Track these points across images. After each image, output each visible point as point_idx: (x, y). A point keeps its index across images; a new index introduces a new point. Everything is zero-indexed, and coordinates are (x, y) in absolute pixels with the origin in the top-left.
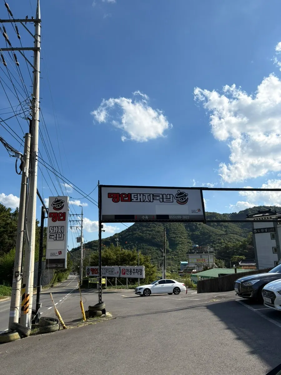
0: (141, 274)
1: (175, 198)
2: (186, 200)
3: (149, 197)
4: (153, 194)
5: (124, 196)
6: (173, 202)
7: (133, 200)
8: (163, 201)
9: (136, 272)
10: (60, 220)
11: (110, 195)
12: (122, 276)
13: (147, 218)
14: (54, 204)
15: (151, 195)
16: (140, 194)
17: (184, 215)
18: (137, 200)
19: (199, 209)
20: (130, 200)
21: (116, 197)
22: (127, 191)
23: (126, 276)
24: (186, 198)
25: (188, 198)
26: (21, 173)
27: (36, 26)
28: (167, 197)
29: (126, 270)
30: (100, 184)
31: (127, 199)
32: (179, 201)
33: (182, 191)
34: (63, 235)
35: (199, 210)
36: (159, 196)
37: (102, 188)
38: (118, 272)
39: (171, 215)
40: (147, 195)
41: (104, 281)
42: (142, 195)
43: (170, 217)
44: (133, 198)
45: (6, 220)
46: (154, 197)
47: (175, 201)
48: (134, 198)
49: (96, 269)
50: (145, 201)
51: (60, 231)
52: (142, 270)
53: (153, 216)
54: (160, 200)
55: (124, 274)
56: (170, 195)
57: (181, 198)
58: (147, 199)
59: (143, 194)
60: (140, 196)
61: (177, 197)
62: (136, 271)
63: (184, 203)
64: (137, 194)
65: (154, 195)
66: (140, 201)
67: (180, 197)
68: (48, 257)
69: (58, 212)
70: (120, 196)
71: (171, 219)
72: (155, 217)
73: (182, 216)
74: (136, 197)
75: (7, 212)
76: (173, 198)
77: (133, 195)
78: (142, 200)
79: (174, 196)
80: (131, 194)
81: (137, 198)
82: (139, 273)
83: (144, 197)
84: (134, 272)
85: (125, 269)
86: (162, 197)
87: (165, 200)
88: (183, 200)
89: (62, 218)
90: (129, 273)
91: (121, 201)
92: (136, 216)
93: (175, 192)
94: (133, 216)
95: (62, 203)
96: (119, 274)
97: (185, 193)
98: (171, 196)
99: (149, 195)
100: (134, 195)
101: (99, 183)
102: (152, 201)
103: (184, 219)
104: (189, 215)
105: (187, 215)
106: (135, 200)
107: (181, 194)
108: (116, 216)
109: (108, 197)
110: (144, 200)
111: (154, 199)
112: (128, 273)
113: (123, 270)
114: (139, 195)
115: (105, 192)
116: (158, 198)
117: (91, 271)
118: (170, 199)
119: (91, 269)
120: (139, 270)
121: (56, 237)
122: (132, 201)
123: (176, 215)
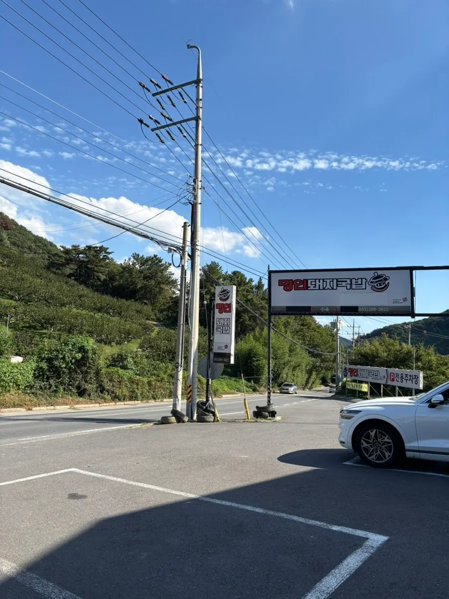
0: (417, 383)
1: (369, 283)
2: (386, 285)
3: (332, 283)
4: (337, 280)
5: (298, 283)
6: (366, 289)
7: (310, 287)
8: (351, 288)
9: (409, 379)
10: (226, 312)
11: (281, 283)
12: (390, 383)
13: (327, 310)
14: (220, 295)
15: (335, 281)
16: (319, 280)
17: (381, 307)
18: (315, 287)
19: (406, 298)
20: (306, 288)
21: (289, 285)
22: (301, 276)
23: (395, 383)
24: (387, 283)
25: (389, 283)
26: (181, 265)
27: (197, 87)
28: (357, 282)
29: (396, 375)
30: (271, 269)
31: (302, 286)
32: (375, 287)
33: (380, 272)
34: (229, 328)
35: (405, 300)
36: (346, 281)
37: (272, 274)
38: (384, 376)
39: (361, 307)
40: (328, 281)
41: (365, 388)
42: (321, 281)
43: (360, 310)
44: (309, 285)
45: (247, 296)
46: (338, 283)
47: (369, 287)
48: (311, 284)
49: (355, 369)
50: (326, 288)
51: (226, 323)
52: (418, 378)
53: (336, 307)
54: (346, 286)
55: (393, 380)
56: (362, 279)
57: (379, 284)
58: (328, 286)
59: (323, 279)
60: (319, 282)
61: (372, 282)
62: (409, 377)
63: (383, 290)
64: (315, 280)
65: (339, 280)
66: (319, 289)
67: (377, 282)
68: (216, 350)
69: (224, 303)
70: (293, 283)
71: (361, 312)
72: (339, 309)
73: (377, 307)
74: (314, 283)
75: (247, 284)
76: (367, 283)
77: (309, 281)
78: (321, 288)
79: (368, 281)
80: (307, 280)
81: (315, 285)
82: (414, 381)
83: (325, 283)
84: (406, 378)
85: (394, 373)
86: (350, 283)
87: (354, 287)
88: (380, 285)
89: (228, 309)
90: (400, 379)
91: (294, 289)
92: (313, 307)
93: (369, 275)
94: (310, 307)
95: (228, 293)
96: (385, 379)
97: (384, 276)
98: (364, 281)
99: (332, 280)
100: (311, 282)
101: (269, 268)
102: (335, 287)
103: (381, 312)
104: (388, 307)
105: (386, 307)
106: (312, 287)
107: (379, 277)
108: (288, 307)
109: (279, 285)
110: (324, 287)
111: (339, 285)
112: (398, 380)
113: (392, 374)
114: (317, 281)
115: (276, 278)
116: (344, 284)
117: (349, 372)
118: (362, 284)
119: (349, 369)
120: (414, 377)
121: (223, 330)
122: (309, 289)
123: (368, 307)
